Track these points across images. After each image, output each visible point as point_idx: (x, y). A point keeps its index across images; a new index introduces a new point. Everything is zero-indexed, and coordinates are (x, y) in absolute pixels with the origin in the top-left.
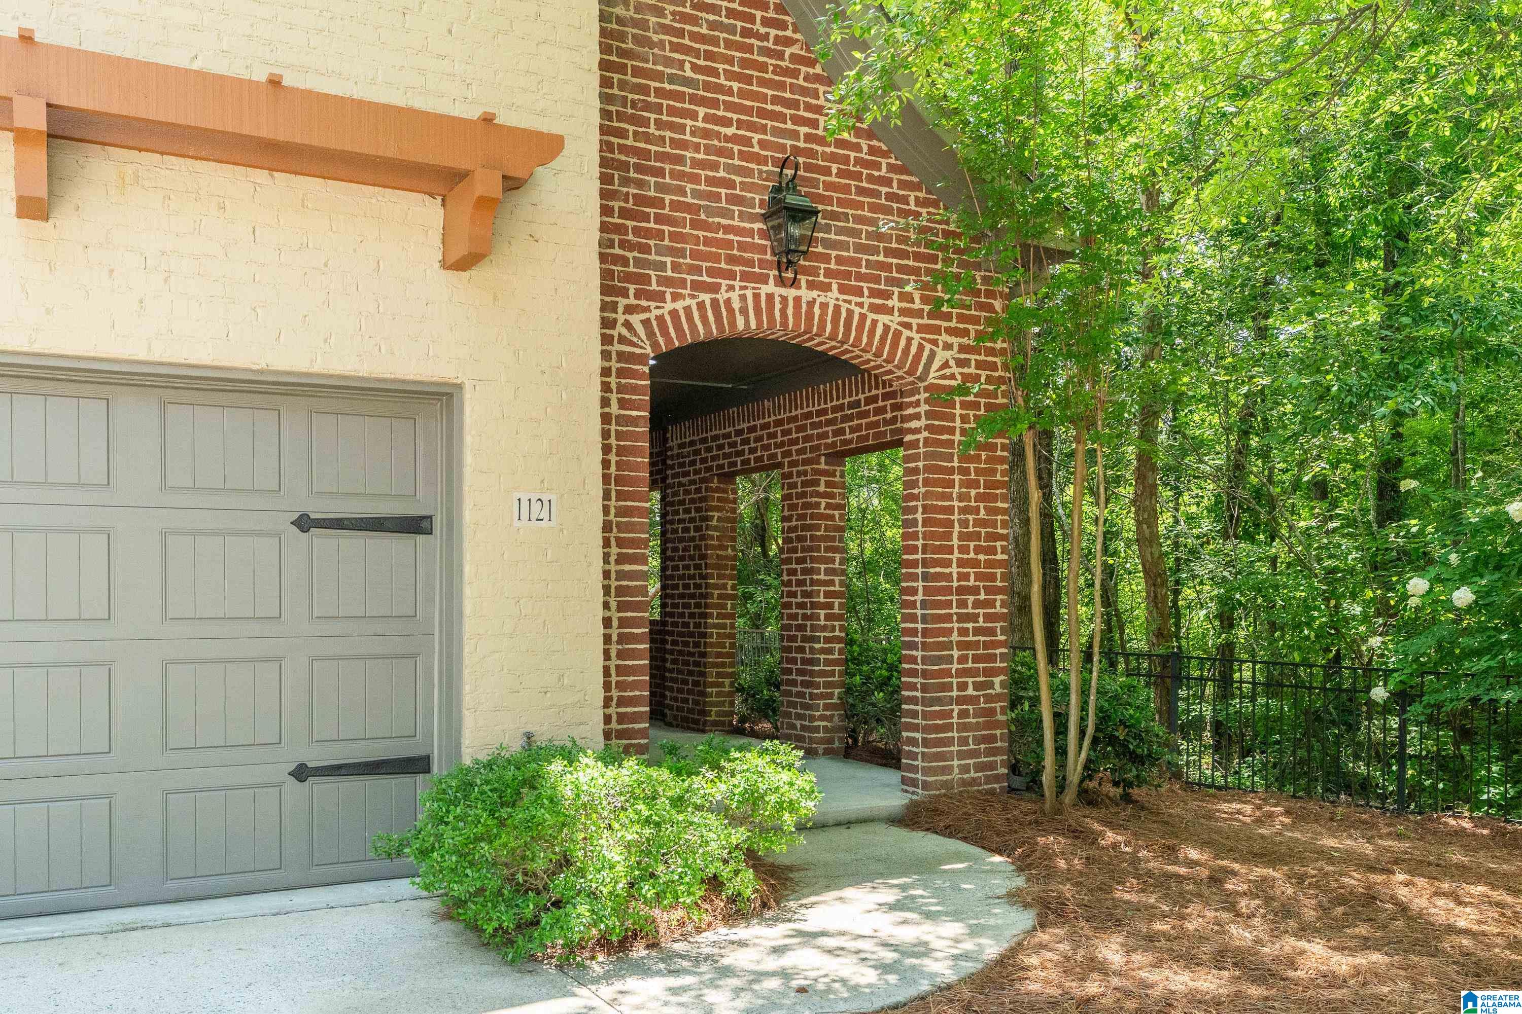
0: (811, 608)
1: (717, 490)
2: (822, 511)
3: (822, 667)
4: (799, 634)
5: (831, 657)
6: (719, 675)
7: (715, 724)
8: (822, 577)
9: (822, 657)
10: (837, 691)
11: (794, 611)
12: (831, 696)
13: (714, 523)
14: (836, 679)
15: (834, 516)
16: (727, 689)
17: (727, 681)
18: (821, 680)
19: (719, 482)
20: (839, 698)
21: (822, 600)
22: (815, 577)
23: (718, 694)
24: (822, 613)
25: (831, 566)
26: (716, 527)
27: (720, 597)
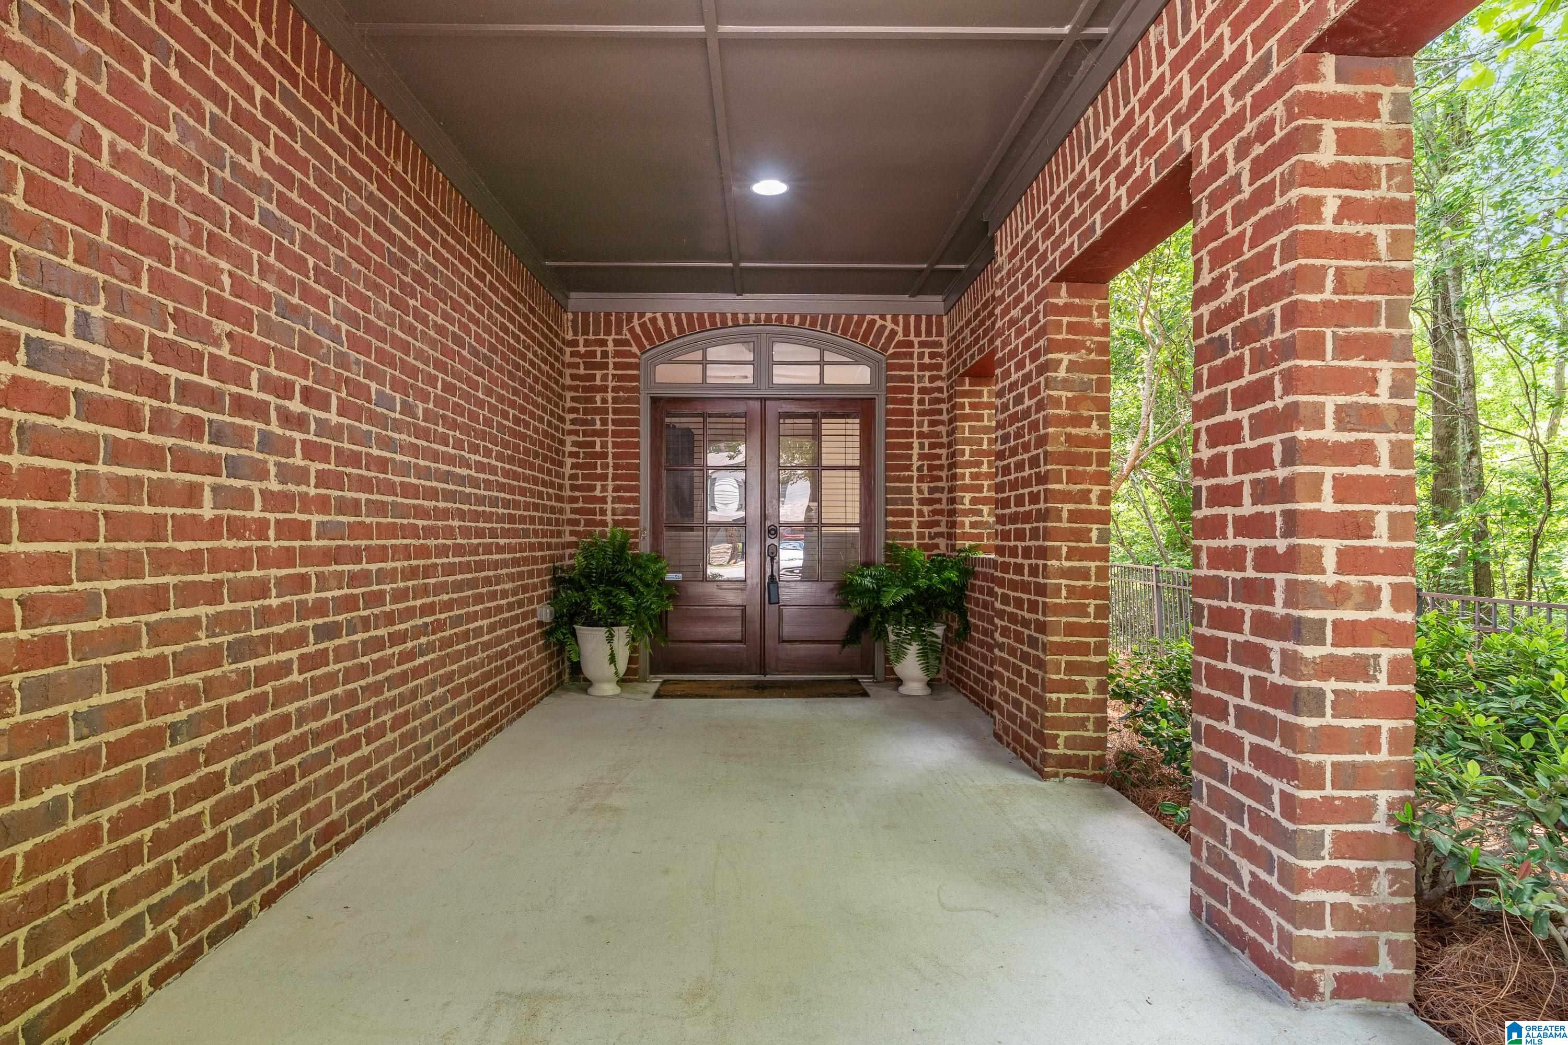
0: (1288, 533)
1: (1067, 309)
2: (1327, 225)
3: (1328, 719)
4: (1248, 609)
5: (1360, 687)
6: (1071, 668)
7: (1064, 762)
8: (1329, 434)
9: (1330, 686)
10: (1384, 797)
11: (1231, 541)
12: (1365, 810)
13: (1062, 373)
14: (1384, 755)
15: (1369, 239)
16: (1090, 696)
17: (1091, 682)
18: (1328, 759)
19: (1071, 294)
20: (1391, 819)
21: (1328, 505)
22: (1302, 434)
23: (1071, 705)
24: (1330, 548)
25: (1363, 398)
26: (1065, 380)
27: (1074, 516)
